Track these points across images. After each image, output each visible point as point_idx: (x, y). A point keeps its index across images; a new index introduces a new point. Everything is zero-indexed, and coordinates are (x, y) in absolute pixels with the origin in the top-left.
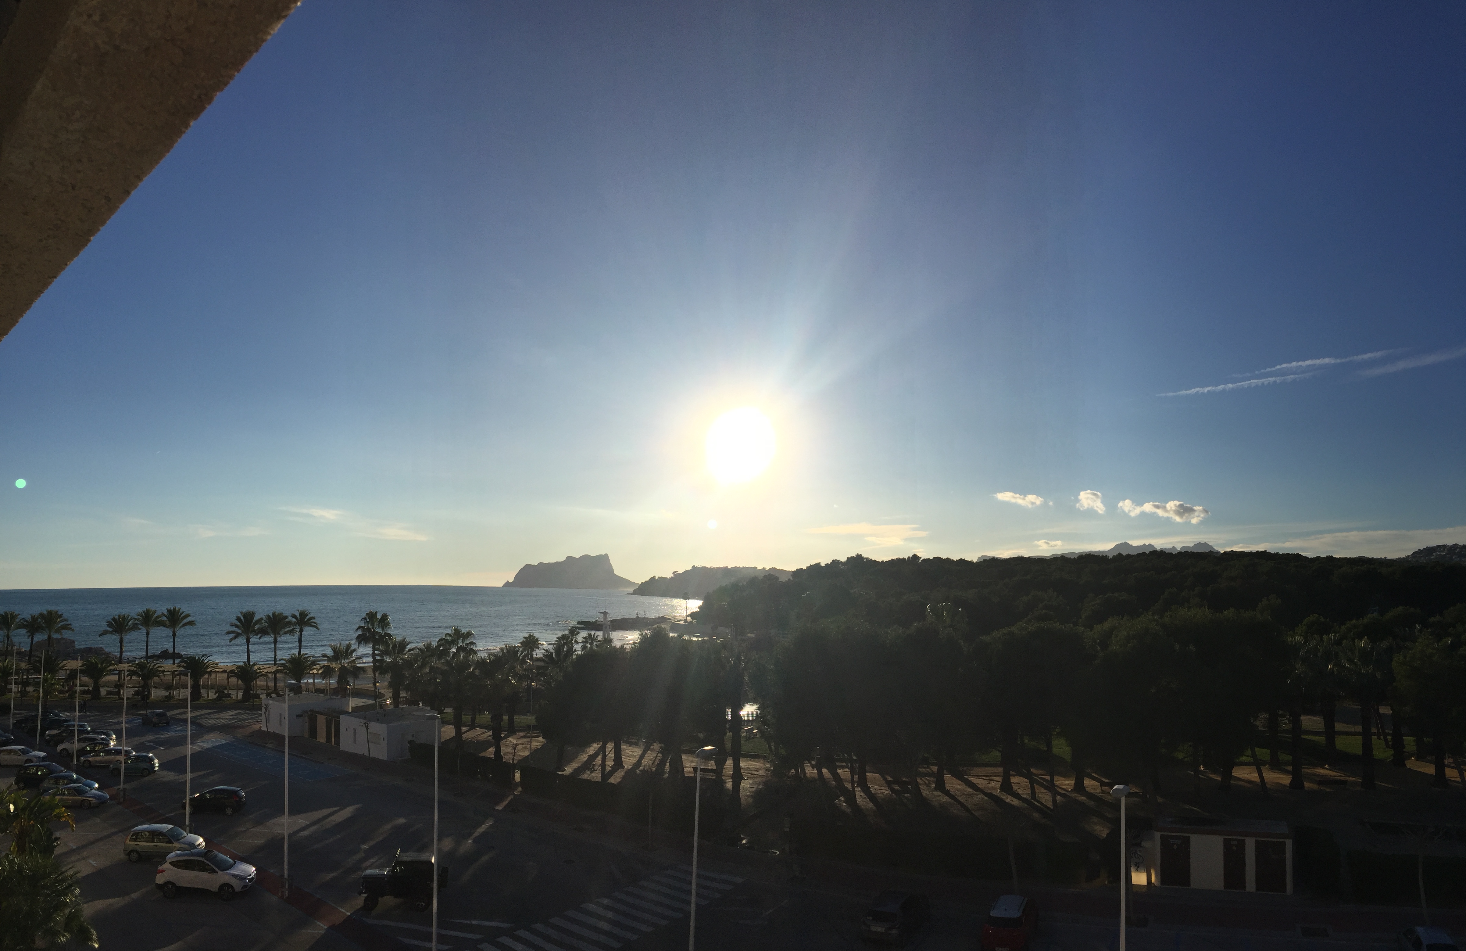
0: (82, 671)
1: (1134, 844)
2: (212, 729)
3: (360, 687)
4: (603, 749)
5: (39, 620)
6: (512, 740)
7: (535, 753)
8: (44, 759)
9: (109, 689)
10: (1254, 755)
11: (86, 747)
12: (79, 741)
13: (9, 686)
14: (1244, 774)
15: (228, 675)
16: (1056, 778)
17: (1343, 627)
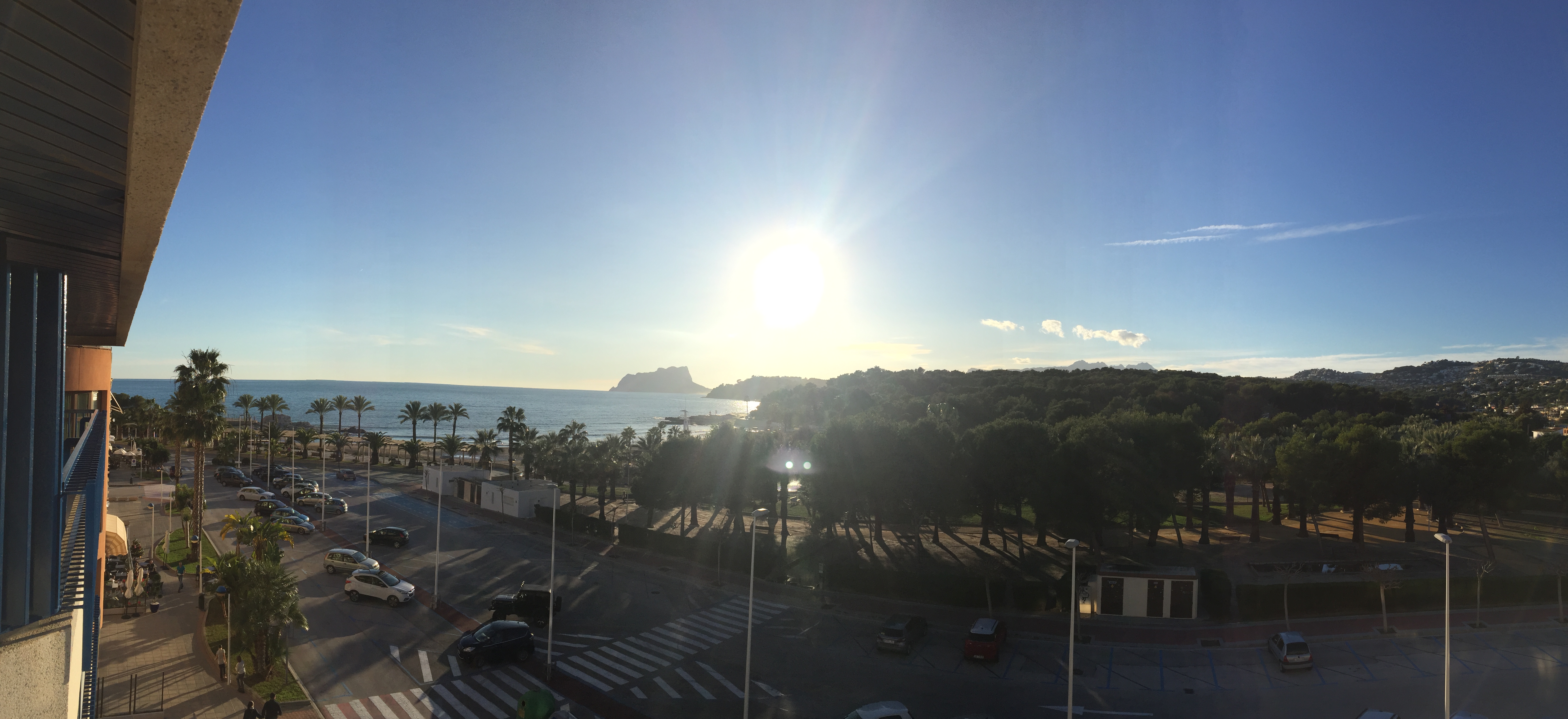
0: (295, 439)
1: (1081, 583)
2: (387, 485)
3: (498, 462)
4: (682, 513)
5: (267, 401)
6: (613, 505)
7: (630, 515)
8: (272, 497)
9: (314, 451)
10: (1174, 521)
11: (300, 491)
12: (295, 487)
13: (249, 446)
14: (1167, 534)
15: (399, 448)
16: (1023, 536)
17: (1243, 427)
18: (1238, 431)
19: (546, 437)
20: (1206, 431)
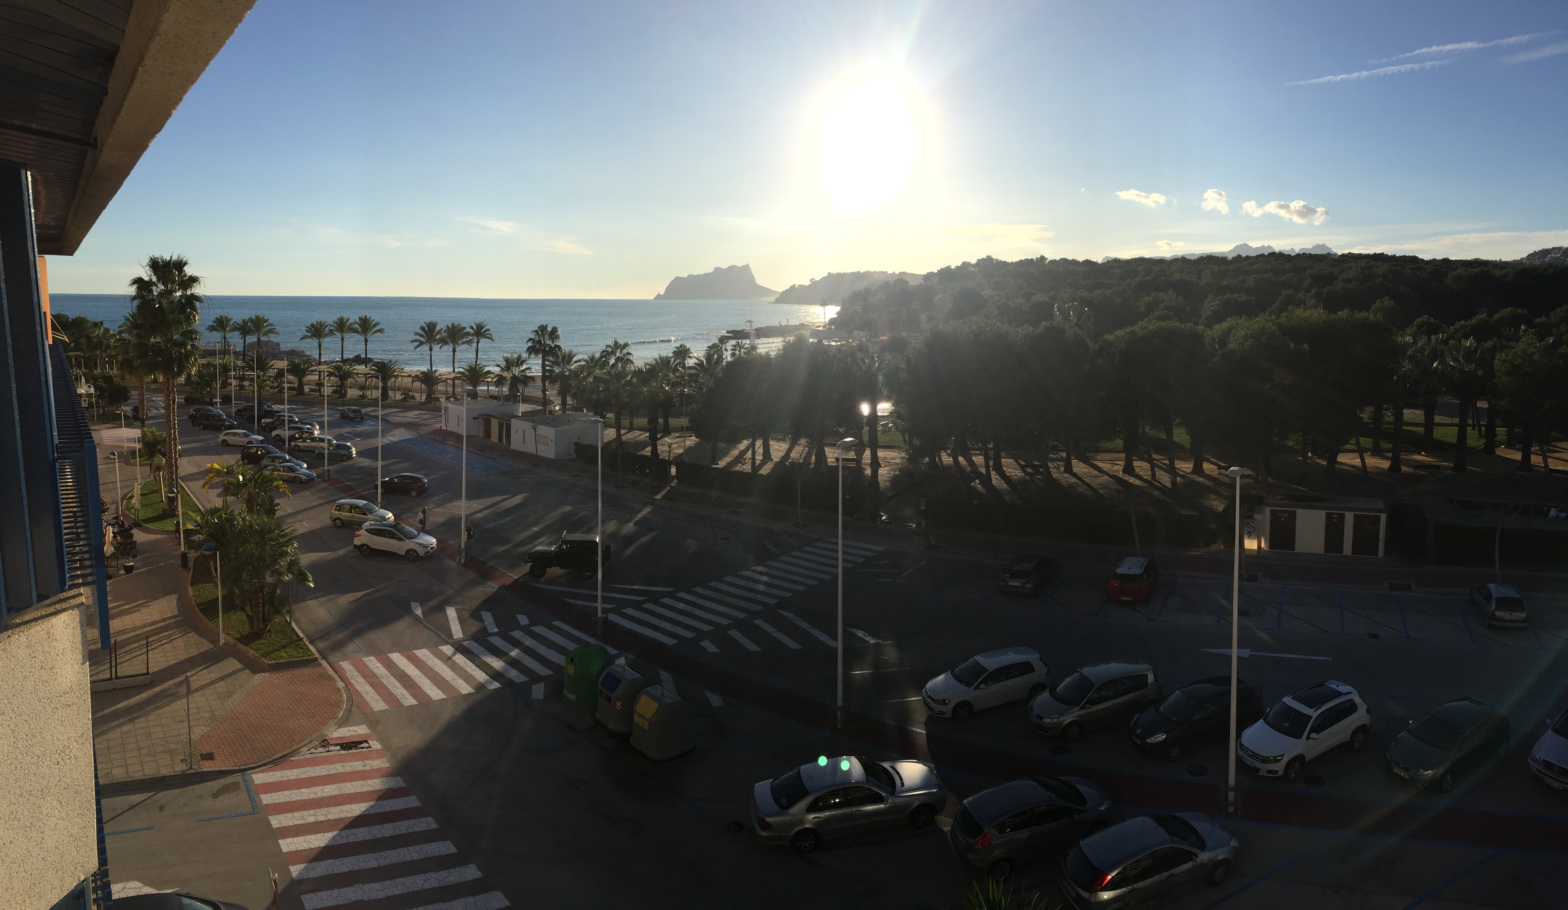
0: (288, 371)
1: (1247, 516)
2: (401, 426)
3: (529, 394)
4: (752, 445)
5: (249, 324)
6: (667, 440)
7: (688, 450)
8: (262, 442)
9: (311, 387)
10: (1358, 444)
11: (295, 434)
12: (289, 429)
13: (229, 381)
14: (1348, 459)
15: (413, 379)
16: (1176, 462)
17: (1451, 328)
18: (1443, 333)
19: (586, 361)
20: (1401, 332)
